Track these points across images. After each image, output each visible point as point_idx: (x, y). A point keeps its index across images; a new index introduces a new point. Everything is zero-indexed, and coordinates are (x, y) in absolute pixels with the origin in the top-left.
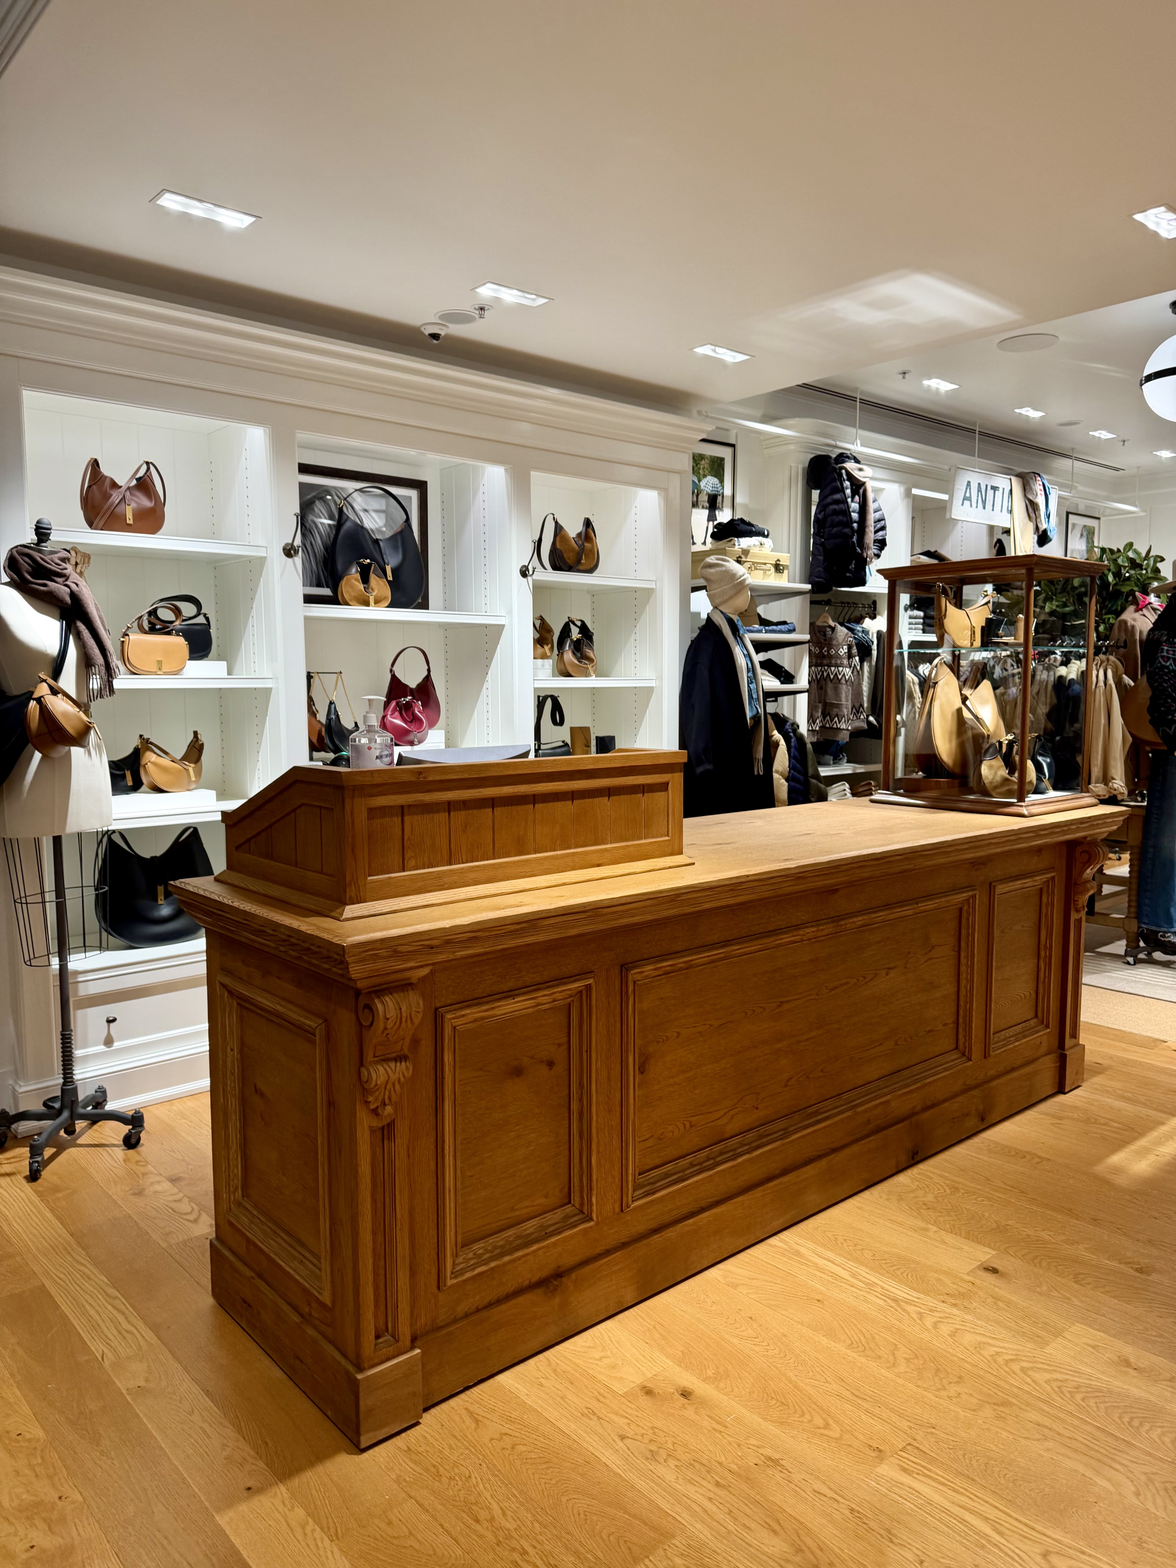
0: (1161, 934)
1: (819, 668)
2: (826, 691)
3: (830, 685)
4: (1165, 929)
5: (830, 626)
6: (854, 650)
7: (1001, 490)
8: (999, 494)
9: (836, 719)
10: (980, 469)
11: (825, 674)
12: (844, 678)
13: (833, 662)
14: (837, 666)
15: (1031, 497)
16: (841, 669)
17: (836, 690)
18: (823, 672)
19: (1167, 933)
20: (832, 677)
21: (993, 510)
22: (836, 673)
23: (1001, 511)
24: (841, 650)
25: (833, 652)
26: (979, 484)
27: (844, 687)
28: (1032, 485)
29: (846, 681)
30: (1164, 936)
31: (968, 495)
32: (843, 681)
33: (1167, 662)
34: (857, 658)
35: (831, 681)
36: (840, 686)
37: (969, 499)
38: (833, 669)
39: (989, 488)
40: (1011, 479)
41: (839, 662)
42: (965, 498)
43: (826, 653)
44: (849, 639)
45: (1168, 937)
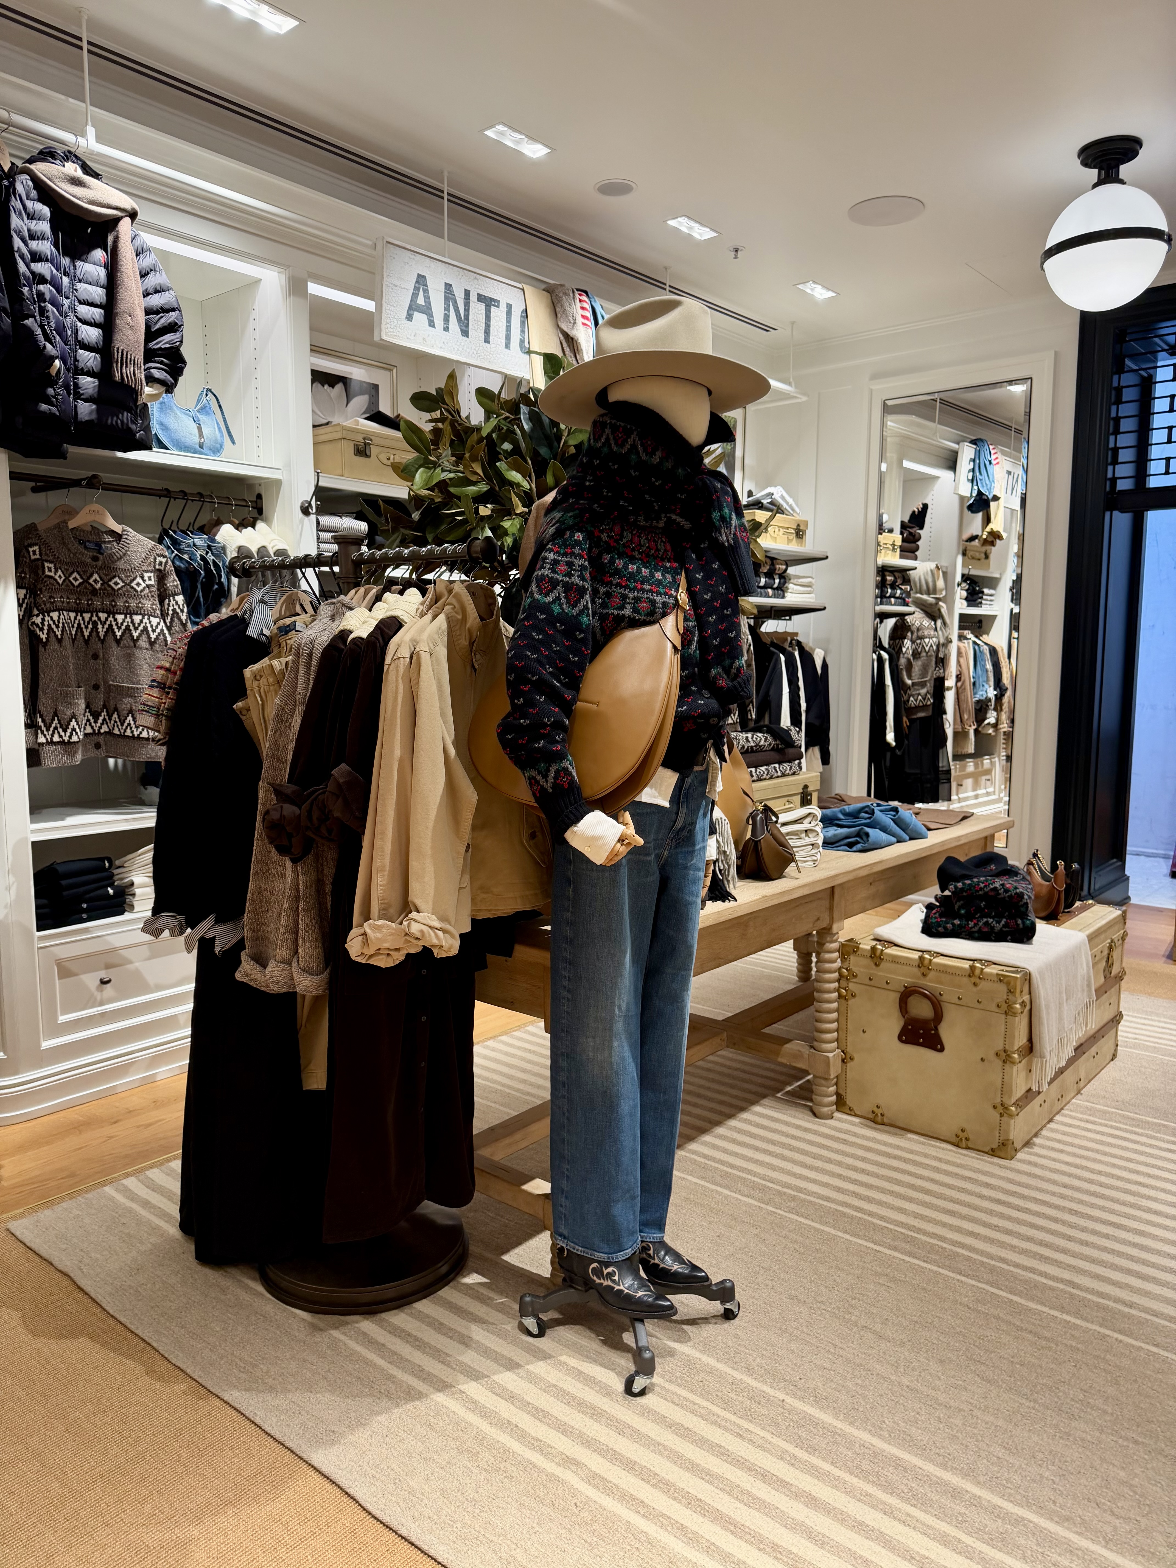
0: (595, 1265)
1: (87, 616)
2: (106, 661)
3: (115, 650)
4: (603, 1256)
5: (112, 533)
6: (173, 582)
7: (503, 307)
8: (498, 315)
9: (130, 718)
10: (449, 257)
11: (101, 630)
12: (144, 637)
13: (120, 603)
14: (129, 612)
15: (564, 327)
16: (137, 618)
17: (129, 658)
18: (95, 624)
19: (607, 1264)
20: (118, 634)
21: (487, 341)
22: (128, 627)
23: (507, 346)
24: (139, 580)
25: (118, 583)
26: (448, 286)
27: (148, 654)
28: (566, 304)
29: (152, 643)
30: (598, 1273)
31: (421, 301)
32: (143, 643)
33: (547, 595)
34: (180, 599)
35: (118, 642)
36: (137, 652)
37: (427, 310)
38: (120, 618)
39: (473, 298)
40: (523, 290)
41: (133, 604)
42: (413, 308)
43: (98, 586)
44: (159, 559)
45: (610, 1275)
